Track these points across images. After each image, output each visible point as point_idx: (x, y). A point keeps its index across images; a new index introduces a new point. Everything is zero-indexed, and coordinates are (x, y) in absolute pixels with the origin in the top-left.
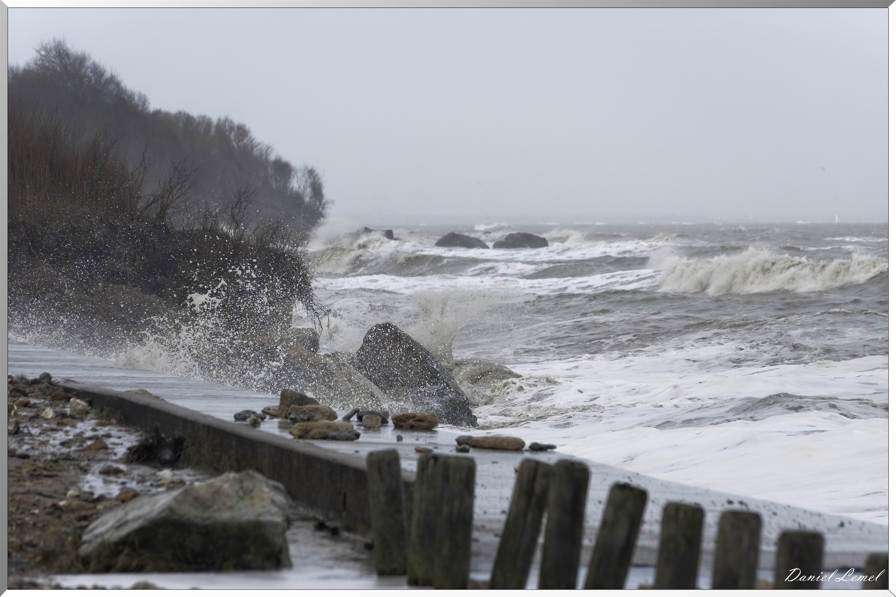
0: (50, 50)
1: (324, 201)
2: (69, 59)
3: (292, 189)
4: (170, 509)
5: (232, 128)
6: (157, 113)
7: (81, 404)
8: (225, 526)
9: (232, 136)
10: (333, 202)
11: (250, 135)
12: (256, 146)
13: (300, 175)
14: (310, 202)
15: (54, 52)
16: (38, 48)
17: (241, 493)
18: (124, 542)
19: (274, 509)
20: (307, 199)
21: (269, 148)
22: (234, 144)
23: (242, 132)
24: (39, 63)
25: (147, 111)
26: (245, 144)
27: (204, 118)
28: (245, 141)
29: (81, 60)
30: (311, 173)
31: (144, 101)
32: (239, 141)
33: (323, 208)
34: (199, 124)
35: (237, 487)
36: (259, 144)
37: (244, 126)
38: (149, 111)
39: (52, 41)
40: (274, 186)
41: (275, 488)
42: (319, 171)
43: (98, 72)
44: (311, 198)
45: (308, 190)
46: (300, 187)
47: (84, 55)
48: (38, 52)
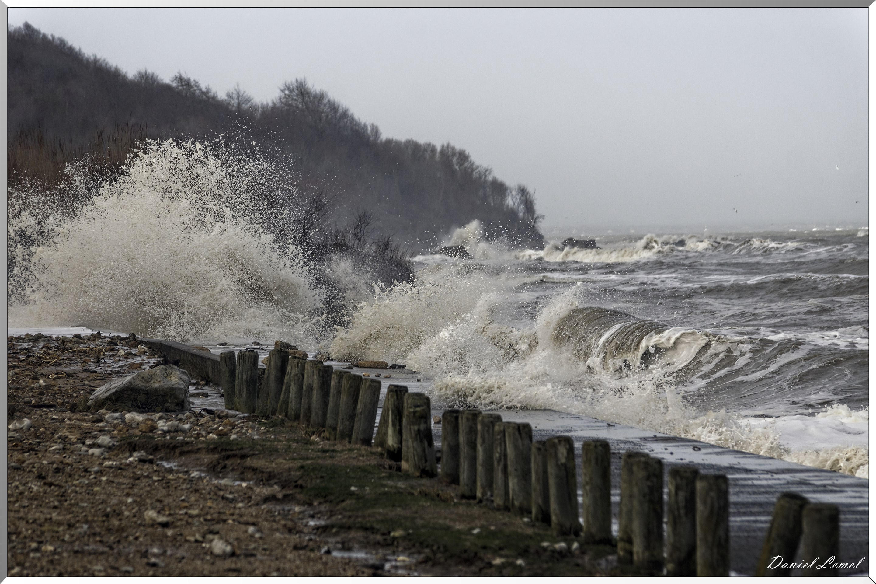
0: (293, 90)
1: (535, 216)
2: (309, 97)
3: (508, 206)
4: (130, 382)
5: (454, 154)
6: (389, 142)
7: (145, 348)
8: (156, 390)
9: (455, 160)
10: (543, 217)
11: (469, 159)
12: (476, 169)
13: (514, 193)
14: (524, 217)
15: (296, 91)
16: (282, 88)
17: (165, 375)
18: (107, 399)
19: (181, 382)
20: (521, 215)
21: (487, 170)
22: (457, 167)
23: (463, 157)
24: (283, 100)
25: (379, 141)
26: (466, 168)
27: (429, 145)
28: (466, 164)
29: (320, 97)
30: (523, 191)
31: (376, 131)
32: (460, 165)
33: (535, 222)
34: (425, 150)
35: (164, 372)
36: (478, 167)
37: (464, 151)
38: (381, 140)
39: (294, 81)
40: (492, 204)
41: (183, 373)
42: (530, 189)
43: (334, 107)
44: (524, 213)
45: (522, 207)
46: (514, 204)
47: (323, 94)
48: (283, 91)
